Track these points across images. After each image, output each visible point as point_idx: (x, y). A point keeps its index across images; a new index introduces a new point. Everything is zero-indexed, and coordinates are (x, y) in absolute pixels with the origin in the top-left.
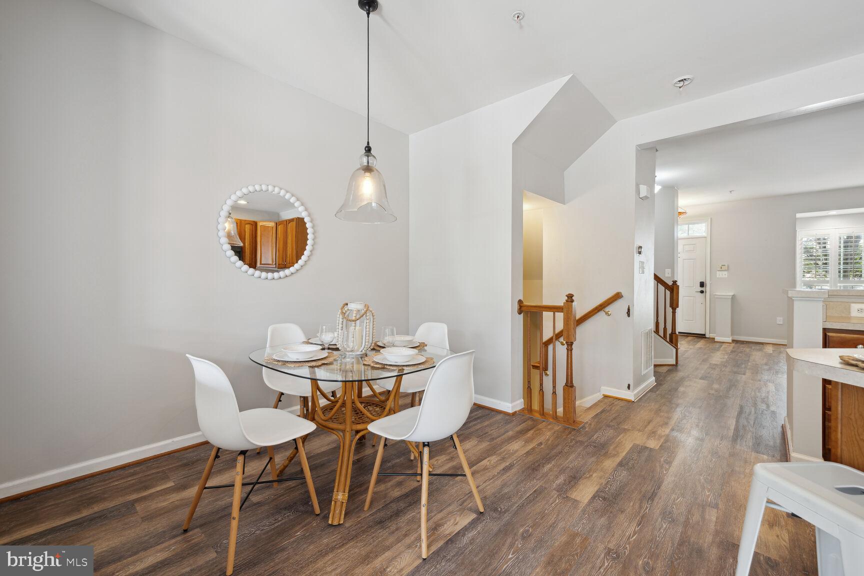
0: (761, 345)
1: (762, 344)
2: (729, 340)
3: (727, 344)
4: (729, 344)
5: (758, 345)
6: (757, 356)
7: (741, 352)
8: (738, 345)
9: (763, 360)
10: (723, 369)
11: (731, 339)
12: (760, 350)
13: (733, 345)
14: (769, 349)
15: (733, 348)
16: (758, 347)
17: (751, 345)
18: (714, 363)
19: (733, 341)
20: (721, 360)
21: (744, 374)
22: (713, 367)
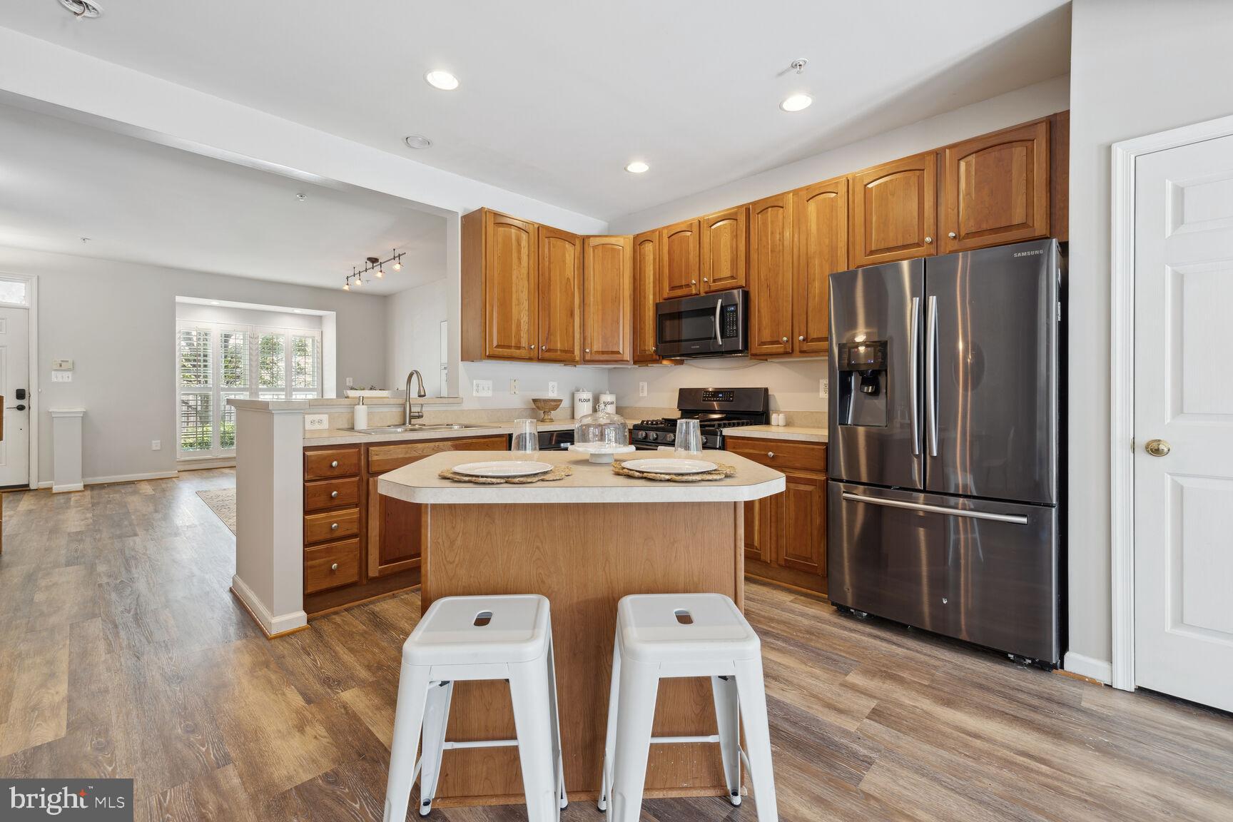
0: (133, 485)
1: (132, 482)
2: (80, 486)
3: (77, 494)
4: (80, 494)
5: (129, 486)
6: (135, 502)
7: (109, 502)
8: (96, 492)
9: (148, 506)
10: (98, 537)
11: (82, 484)
12: (135, 492)
13: (88, 493)
14: (147, 489)
15: (92, 498)
16: (129, 489)
17: (117, 488)
18: (75, 531)
19: (85, 486)
20: (83, 522)
21: (136, 535)
22: (77, 537)
